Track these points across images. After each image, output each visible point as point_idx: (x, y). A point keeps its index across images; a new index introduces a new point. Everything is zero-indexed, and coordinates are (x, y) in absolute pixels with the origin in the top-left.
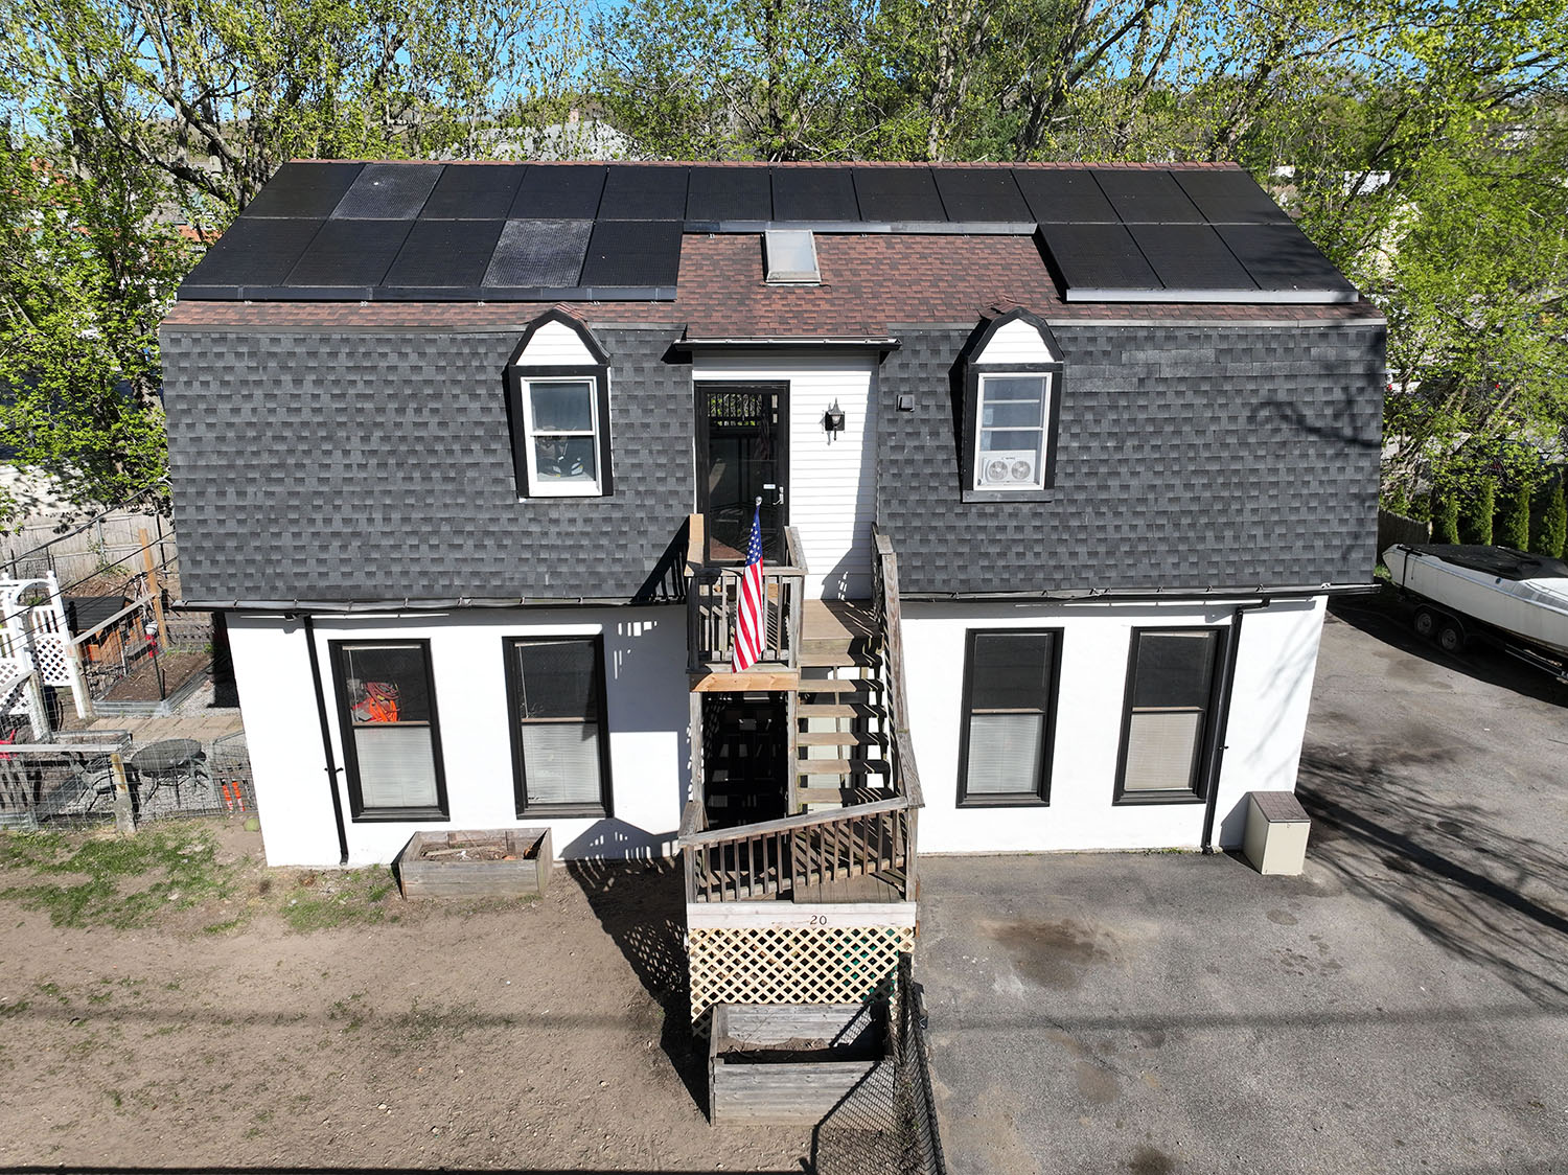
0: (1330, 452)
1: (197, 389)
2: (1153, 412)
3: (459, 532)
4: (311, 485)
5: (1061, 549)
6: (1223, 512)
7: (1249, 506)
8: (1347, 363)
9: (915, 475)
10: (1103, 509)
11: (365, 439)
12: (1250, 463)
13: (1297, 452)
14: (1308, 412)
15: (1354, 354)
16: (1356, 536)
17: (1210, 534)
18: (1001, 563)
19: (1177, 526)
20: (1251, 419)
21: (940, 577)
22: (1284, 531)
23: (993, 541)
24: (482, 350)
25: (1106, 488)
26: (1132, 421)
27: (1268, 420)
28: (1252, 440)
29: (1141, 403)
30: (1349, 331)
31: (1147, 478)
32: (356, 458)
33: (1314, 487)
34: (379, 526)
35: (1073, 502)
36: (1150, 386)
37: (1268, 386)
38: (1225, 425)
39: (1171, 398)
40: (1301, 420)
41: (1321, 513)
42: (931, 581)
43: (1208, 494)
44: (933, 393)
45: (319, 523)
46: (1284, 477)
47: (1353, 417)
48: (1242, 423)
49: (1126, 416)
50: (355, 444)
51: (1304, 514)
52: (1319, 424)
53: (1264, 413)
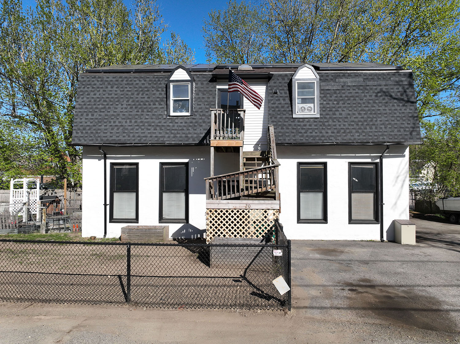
0: (401, 105)
1: (86, 89)
2: (347, 94)
3: (150, 125)
4: (112, 113)
5: (323, 131)
6: (371, 121)
7: (379, 119)
8: (402, 81)
9: (279, 111)
10: (335, 120)
11: (128, 101)
12: (377, 108)
13: (391, 105)
14: (393, 94)
15: (403, 79)
16: (413, 128)
17: (368, 127)
18: (306, 135)
19: (358, 125)
20: (376, 96)
21: (287, 138)
22: (390, 126)
23: (303, 129)
24: (161, 80)
25: (335, 114)
26: (341, 96)
27: (381, 96)
28: (377, 101)
29: (343, 92)
30: (401, 73)
31: (347, 112)
32: (125, 106)
33: (398, 114)
34: (128, 124)
35: (326, 118)
36: (345, 88)
37: (380, 88)
38: (368, 97)
39: (351, 91)
40: (391, 96)
41: (401, 121)
42: (285, 140)
43: (366, 116)
44: (283, 90)
45: (112, 123)
46: (388, 111)
47: (407, 95)
48: (373, 97)
49: (339, 95)
50: (125, 102)
51: (396, 122)
52: (396, 97)
53: (379, 94)
